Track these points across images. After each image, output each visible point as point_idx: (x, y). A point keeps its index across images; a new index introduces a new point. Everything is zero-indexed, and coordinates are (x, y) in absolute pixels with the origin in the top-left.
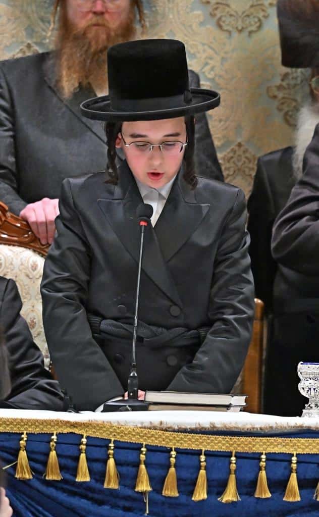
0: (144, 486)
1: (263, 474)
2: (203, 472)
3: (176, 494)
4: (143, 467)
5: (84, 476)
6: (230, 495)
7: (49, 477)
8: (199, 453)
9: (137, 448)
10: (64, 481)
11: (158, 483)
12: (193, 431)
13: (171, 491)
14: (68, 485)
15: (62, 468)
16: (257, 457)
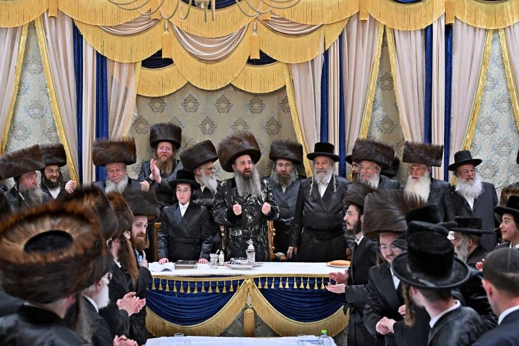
0: (175, 290)
1: (203, 287)
2: (189, 286)
3: (183, 292)
4: (175, 286)
5: (161, 289)
6: (196, 292)
7: (153, 289)
8: (188, 282)
9: (173, 281)
10: (156, 289)
11: (178, 289)
12: (186, 277)
13: (182, 291)
14: (157, 291)
15: (156, 286)
16: (202, 282)
